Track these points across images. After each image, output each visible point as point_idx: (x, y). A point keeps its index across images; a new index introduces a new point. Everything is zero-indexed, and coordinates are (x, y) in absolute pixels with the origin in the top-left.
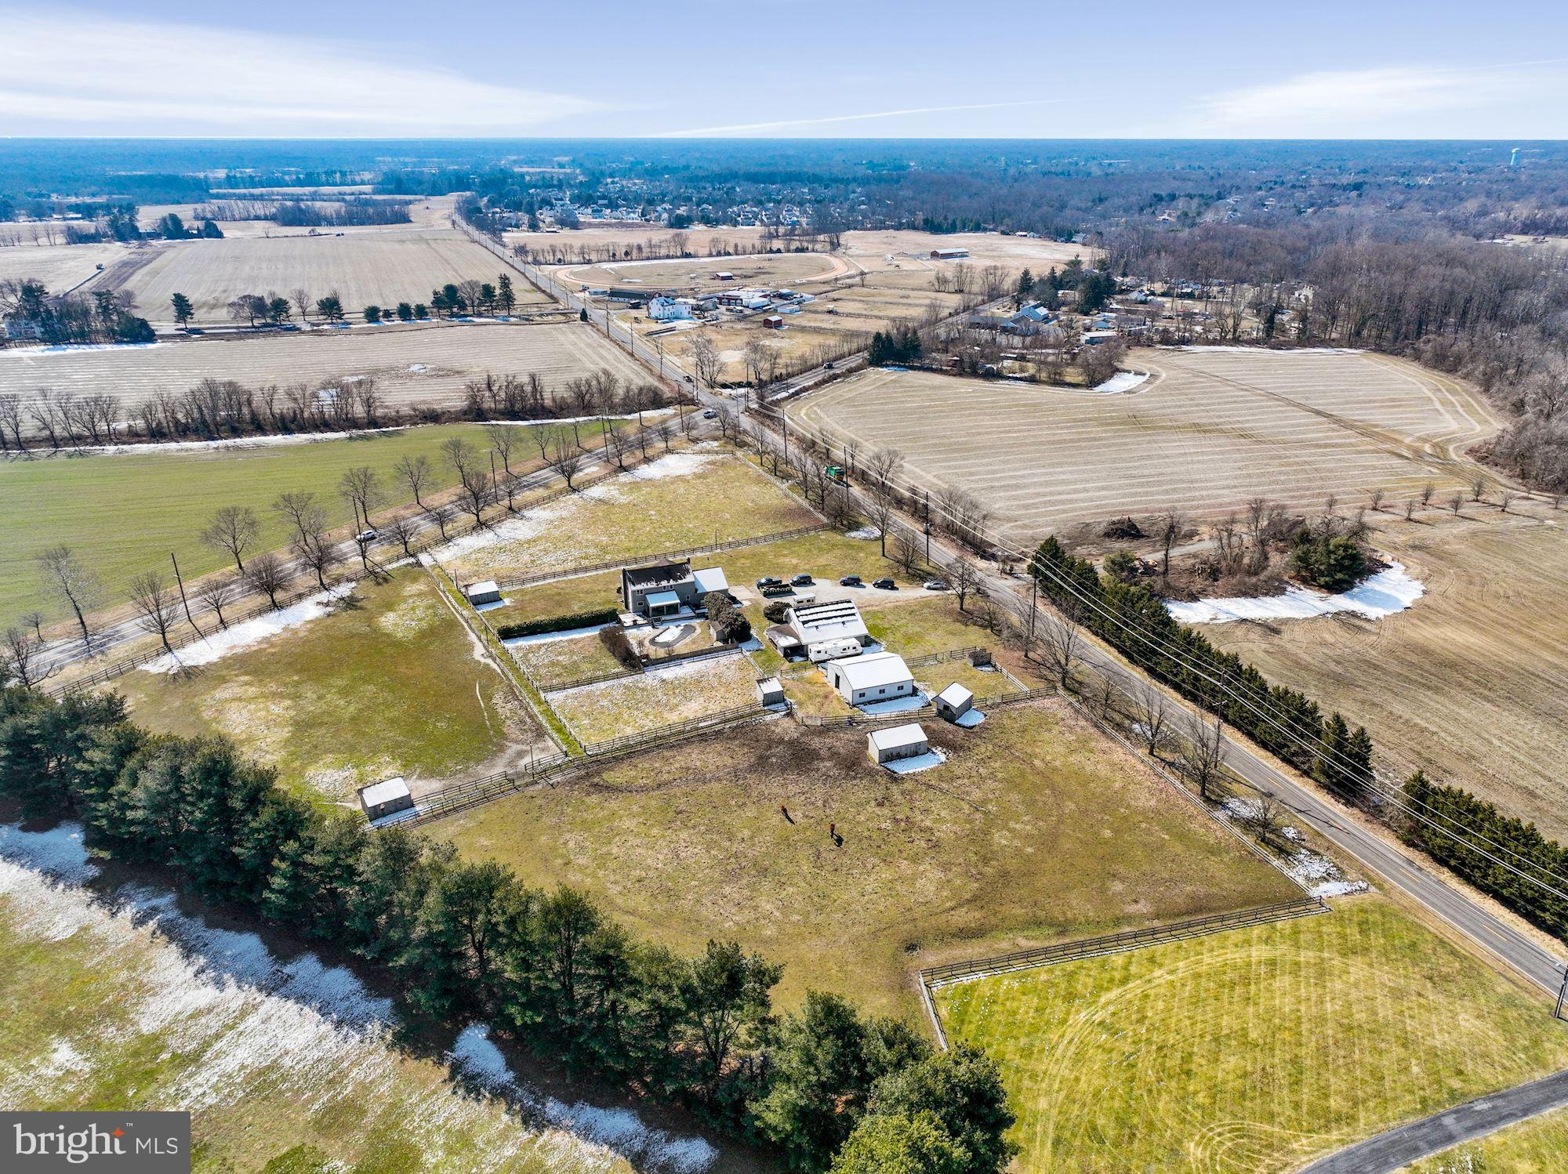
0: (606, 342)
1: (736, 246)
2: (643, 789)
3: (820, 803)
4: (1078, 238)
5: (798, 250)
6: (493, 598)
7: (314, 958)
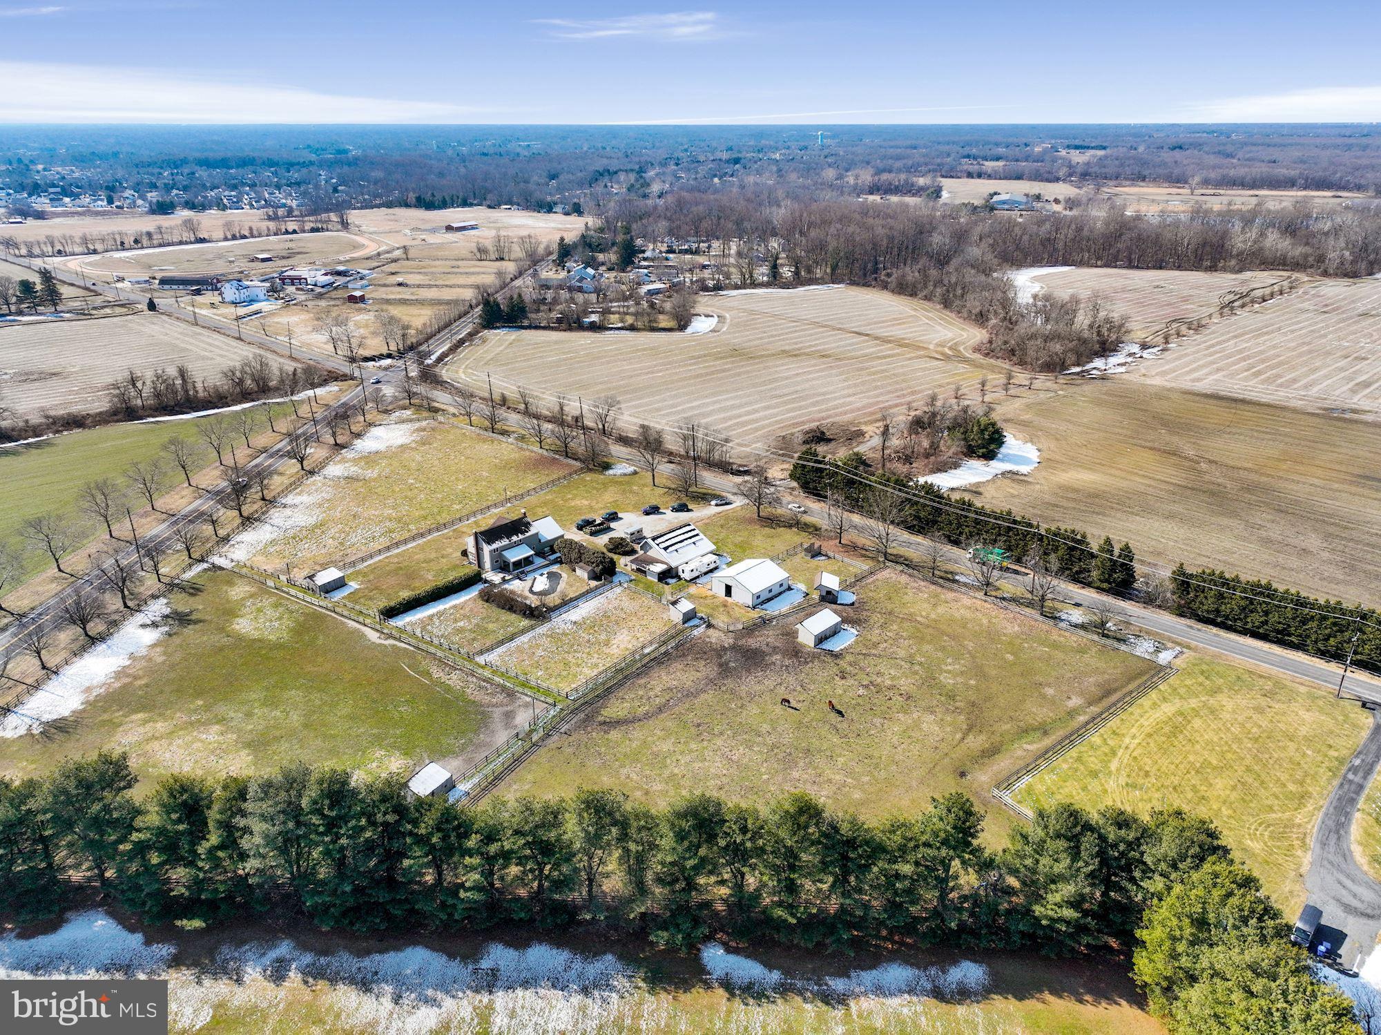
0: (197, 329)
1: (251, 229)
2: (647, 716)
3: (799, 688)
4: (558, 208)
5: (313, 230)
6: (339, 584)
7: (500, 947)
